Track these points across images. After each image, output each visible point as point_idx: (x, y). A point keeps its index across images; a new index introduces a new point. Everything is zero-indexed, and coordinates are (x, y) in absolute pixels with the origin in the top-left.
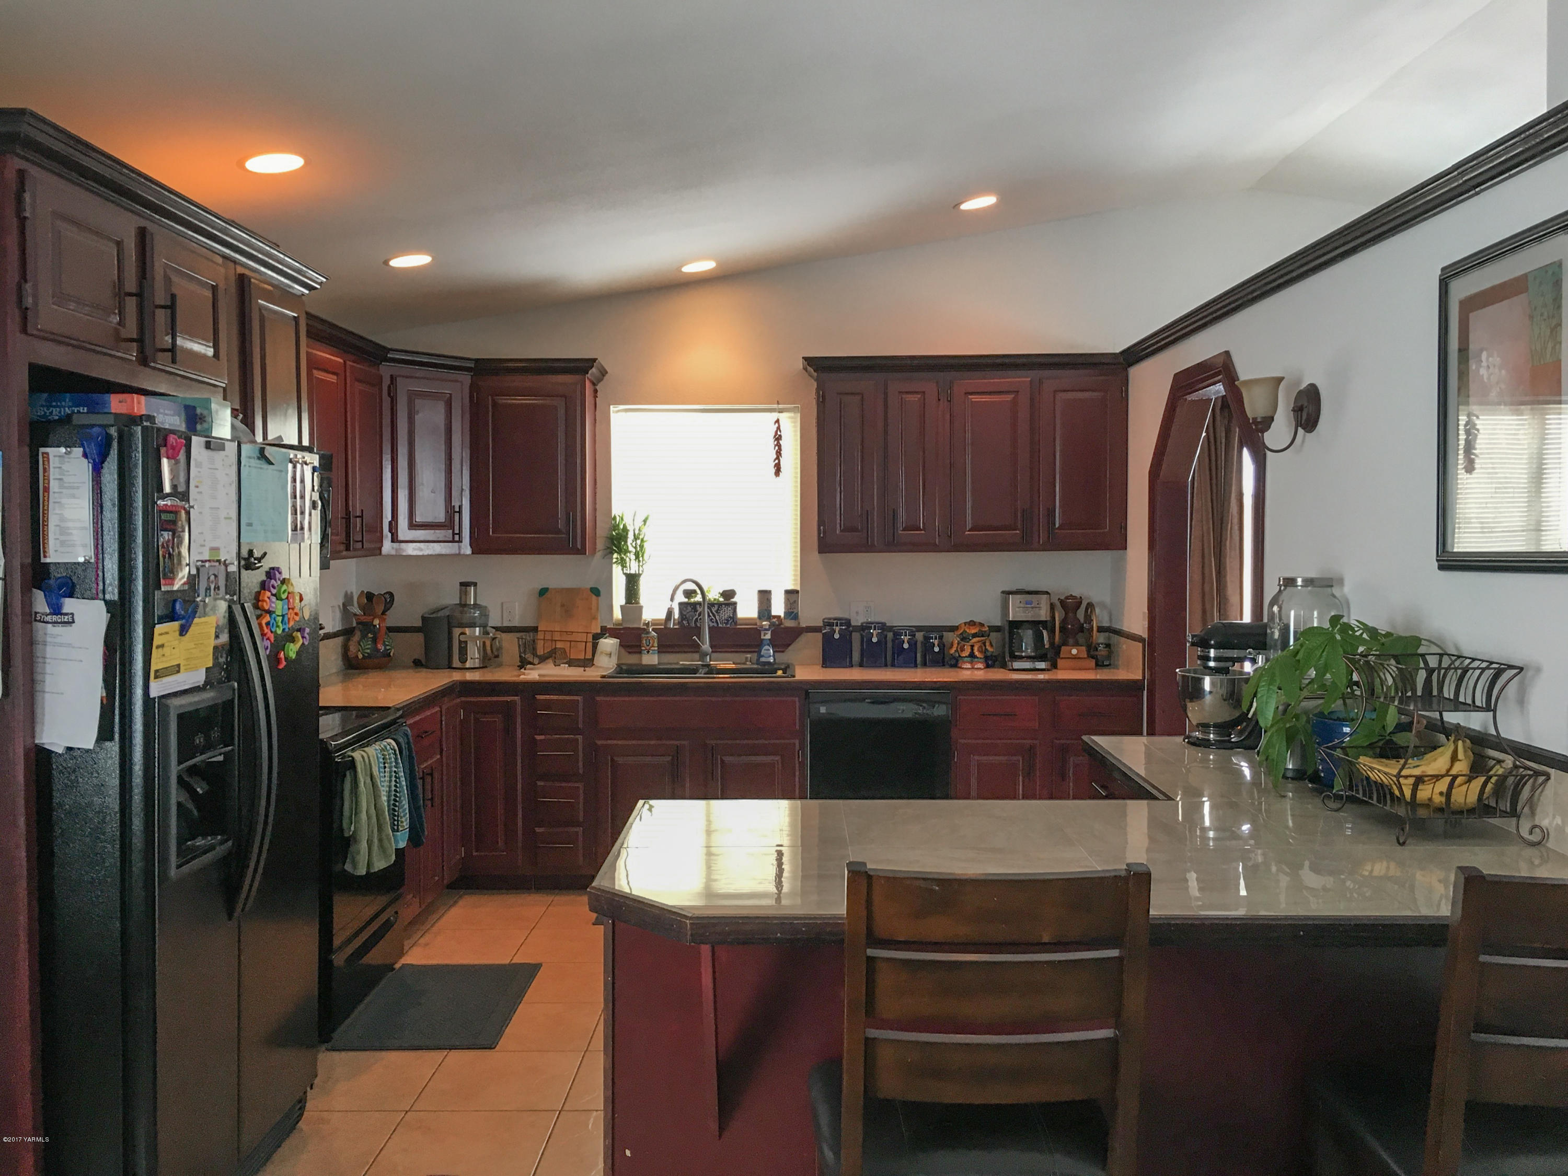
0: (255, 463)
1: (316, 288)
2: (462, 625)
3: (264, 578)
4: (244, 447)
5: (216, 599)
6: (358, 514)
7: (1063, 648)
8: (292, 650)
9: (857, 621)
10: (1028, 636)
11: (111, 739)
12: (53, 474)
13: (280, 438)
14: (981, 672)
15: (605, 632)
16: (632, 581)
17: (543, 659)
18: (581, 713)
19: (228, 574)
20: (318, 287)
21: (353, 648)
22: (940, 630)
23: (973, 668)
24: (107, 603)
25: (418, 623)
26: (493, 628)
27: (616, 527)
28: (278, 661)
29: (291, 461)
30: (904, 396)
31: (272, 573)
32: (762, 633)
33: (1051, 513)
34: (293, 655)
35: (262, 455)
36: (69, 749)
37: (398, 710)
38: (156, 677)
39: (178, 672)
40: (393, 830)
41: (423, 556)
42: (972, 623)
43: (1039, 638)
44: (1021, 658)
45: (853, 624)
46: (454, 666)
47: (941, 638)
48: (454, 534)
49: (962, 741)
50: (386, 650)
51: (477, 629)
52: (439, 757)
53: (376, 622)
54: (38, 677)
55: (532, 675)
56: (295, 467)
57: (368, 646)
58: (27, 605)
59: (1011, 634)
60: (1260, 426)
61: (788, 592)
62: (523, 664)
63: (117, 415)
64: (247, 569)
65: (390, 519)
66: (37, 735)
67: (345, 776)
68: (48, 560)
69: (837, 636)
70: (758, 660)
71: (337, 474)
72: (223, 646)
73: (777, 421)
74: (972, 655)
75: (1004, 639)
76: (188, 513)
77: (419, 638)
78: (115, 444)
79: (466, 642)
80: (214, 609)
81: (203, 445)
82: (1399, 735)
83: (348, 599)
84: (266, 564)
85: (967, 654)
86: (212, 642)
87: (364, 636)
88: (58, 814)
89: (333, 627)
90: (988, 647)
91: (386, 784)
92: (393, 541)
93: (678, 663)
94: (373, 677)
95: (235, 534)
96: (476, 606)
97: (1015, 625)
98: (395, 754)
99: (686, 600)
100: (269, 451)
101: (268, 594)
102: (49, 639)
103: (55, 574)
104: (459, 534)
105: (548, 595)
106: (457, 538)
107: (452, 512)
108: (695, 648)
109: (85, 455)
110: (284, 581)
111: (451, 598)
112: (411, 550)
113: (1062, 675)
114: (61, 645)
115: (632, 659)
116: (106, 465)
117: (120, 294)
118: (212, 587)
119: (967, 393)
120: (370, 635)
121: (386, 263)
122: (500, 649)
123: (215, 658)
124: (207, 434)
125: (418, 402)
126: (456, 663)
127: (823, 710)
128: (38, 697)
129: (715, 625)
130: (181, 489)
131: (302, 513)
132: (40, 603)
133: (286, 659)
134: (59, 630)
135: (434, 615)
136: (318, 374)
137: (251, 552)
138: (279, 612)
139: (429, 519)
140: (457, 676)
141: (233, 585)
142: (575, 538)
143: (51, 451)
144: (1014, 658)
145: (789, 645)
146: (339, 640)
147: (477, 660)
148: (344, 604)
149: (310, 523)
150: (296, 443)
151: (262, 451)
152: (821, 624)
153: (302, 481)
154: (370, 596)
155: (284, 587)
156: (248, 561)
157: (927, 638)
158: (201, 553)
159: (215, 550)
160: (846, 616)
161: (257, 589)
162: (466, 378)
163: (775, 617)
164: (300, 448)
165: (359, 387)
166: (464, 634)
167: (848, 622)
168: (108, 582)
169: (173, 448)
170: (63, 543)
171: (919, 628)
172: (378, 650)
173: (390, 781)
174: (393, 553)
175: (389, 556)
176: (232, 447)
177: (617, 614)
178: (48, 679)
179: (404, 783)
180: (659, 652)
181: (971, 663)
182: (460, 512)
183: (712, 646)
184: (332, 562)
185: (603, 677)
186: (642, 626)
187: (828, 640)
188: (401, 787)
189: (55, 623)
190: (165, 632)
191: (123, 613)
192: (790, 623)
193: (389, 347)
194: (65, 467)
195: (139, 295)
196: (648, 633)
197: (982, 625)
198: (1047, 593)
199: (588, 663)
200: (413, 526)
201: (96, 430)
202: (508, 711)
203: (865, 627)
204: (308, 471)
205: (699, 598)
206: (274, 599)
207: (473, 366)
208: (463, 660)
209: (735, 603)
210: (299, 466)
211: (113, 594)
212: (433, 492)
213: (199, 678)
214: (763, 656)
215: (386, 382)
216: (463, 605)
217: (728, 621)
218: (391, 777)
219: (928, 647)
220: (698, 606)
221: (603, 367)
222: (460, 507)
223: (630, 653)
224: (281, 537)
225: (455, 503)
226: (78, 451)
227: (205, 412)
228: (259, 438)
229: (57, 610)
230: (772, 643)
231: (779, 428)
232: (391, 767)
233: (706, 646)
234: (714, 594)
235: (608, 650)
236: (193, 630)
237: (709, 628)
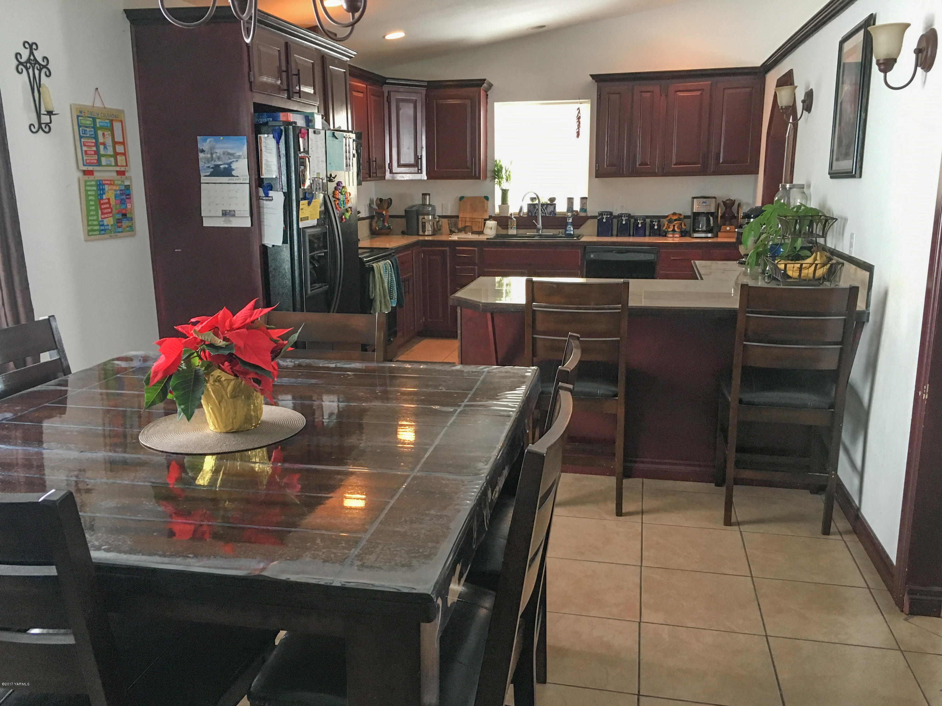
0: (331, 138)
1: (352, 57)
2: (424, 214)
3: (336, 186)
4: (327, 132)
5: (319, 193)
6: (374, 160)
7: (723, 227)
8: (348, 215)
9: (616, 213)
10: (703, 220)
11: (287, 243)
12: (263, 145)
13: (340, 127)
14: (678, 239)
15: (491, 218)
16: (505, 193)
17: (460, 231)
18: (477, 254)
19: (323, 183)
20: (353, 56)
21: (374, 224)
22: (659, 218)
23: (673, 237)
24: (284, 193)
25: (403, 213)
26: (438, 216)
27: (496, 165)
28: (342, 219)
29: (344, 137)
30: (643, 94)
31: (339, 184)
32: (568, 219)
33: (718, 154)
34: (348, 217)
35: (334, 135)
36: (273, 246)
37: (392, 249)
38: (301, 220)
39: (308, 219)
40: (390, 299)
41: (404, 180)
42: (674, 214)
43: (708, 221)
44: (698, 232)
45: (614, 214)
46: (420, 234)
47: (659, 222)
48: (418, 169)
49: (661, 272)
50: (389, 226)
51: (430, 216)
52: (412, 274)
53: (384, 213)
54: (262, 220)
55: (455, 237)
56: (346, 140)
57: (380, 223)
58: (257, 193)
59: (694, 219)
60: (784, 111)
61: (583, 199)
62: (452, 232)
63: (283, 121)
64: (330, 182)
65: (389, 162)
66: (263, 241)
67: (370, 273)
68: (263, 177)
69: (604, 220)
70: (565, 232)
71: (364, 141)
72: (323, 211)
73: (579, 109)
74: (674, 230)
75: (691, 221)
76: (309, 159)
77: (403, 221)
78: (283, 133)
79: (425, 223)
80: (319, 196)
81: (313, 132)
82: (802, 252)
83: (371, 201)
84: (336, 180)
85: (671, 230)
86: (319, 210)
87: (379, 219)
88: (271, 269)
89: (365, 215)
90: (683, 226)
91: (387, 279)
92: (390, 173)
93: (526, 234)
94: (383, 238)
95: (325, 167)
96: (430, 205)
97: (696, 215)
98: (390, 266)
99: (531, 203)
100: (336, 133)
101: (338, 192)
102: (265, 206)
103: (265, 182)
104: (421, 169)
105: (464, 199)
106: (420, 171)
107: (418, 159)
108: (534, 227)
109: (274, 137)
110: (343, 187)
111: (418, 201)
112: (399, 177)
113: (720, 240)
114: (269, 208)
115: (504, 232)
116: (281, 141)
117: (280, 71)
118: (318, 188)
119: (676, 91)
120: (381, 219)
121: (384, 37)
122: (441, 226)
123: (320, 216)
124: (313, 127)
125: (401, 104)
126: (421, 233)
127: (592, 256)
128: (262, 227)
129: (545, 215)
130: (306, 149)
131: (349, 159)
132: (261, 193)
133: (345, 218)
134: (268, 202)
135: (410, 210)
136: (355, 94)
137: (331, 175)
138: (342, 200)
139: (407, 162)
140: (421, 238)
141: (324, 188)
142: (475, 172)
143: (262, 136)
144: (695, 231)
145: (581, 225)
146: (367, 221)
147: (430, 232)
148: (369, 204)
149: (352, 163)
150: (346, 129)
151: (334, 133)
152: (597, 215)
153: (349, 146)
154: (381, 200)
155: (343, 190)
156: (330, 179)
157: (652, 222)
158: (313, 175)
159: (318, 174)
160: (611, 210)
161: (334, 190)
162: (423, 91)
163: (575, 211)
164: (348, 131)
165: (373, 98)
166: (424, 218)
167: (611, 214)
168: (283, 185)
169: (303, 134)
170: (268, 170)
171: (647, 217)
172: (385, 226)
173: (389, 278)
174: (391, 179)
175: (389, 180)
176: (323, 132)
177: (497, 210)
178: (265, 220)
179: (394, 279)
180: (517, 229)
181: (673, 234)
182: (421, 159)
183: (542, 225)
184: (363, 183)
185: (488, 239)
186: (509, 215)
187: (600, 222)
188: (393, 281)
189: (266, 200)
190: (303, 203)
191: (289, 196)
192: (583, 214)
193: (387, 77)
194: (267, 142)
195: (287, 71)
196: (512, 219)
197: (680, 215)
198: (715, 198)
199: (481, 233)
200: (399, 165)
201: (277, 128)
202: (443, 253)
203: (620, 216)
204: (351, 141)
205: (537, 202)
206: (340, 194)
207: (426, 84)
208: (424, 231)
209: (555, 204)
210: (347, 139)
211: (285, 190)
212: (408, 149)
213: (315, 222)
214: (567, 231)
215: (386, 95)
216: (424, 205)
217: (551, 213)
218: (389, 276)
219: (652, 226)
220: (536, 206)
221: (490, 83)
222: (421, 156)
223: (503, 229)
224: (341, 170)
225: (419, 154)
226: (271, 136)
227: (312, 118)
228: (332, 127)
229: (267, 195)
230: (573, 224)
231: (579, 112)
232: (389, 272)
233: (540, 226)
234: (544, 199)
235: (490, 226)
236: (312, 204)
237: (542, 217)
